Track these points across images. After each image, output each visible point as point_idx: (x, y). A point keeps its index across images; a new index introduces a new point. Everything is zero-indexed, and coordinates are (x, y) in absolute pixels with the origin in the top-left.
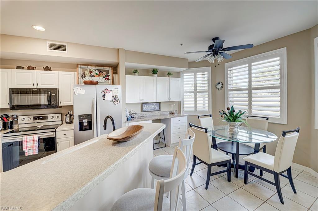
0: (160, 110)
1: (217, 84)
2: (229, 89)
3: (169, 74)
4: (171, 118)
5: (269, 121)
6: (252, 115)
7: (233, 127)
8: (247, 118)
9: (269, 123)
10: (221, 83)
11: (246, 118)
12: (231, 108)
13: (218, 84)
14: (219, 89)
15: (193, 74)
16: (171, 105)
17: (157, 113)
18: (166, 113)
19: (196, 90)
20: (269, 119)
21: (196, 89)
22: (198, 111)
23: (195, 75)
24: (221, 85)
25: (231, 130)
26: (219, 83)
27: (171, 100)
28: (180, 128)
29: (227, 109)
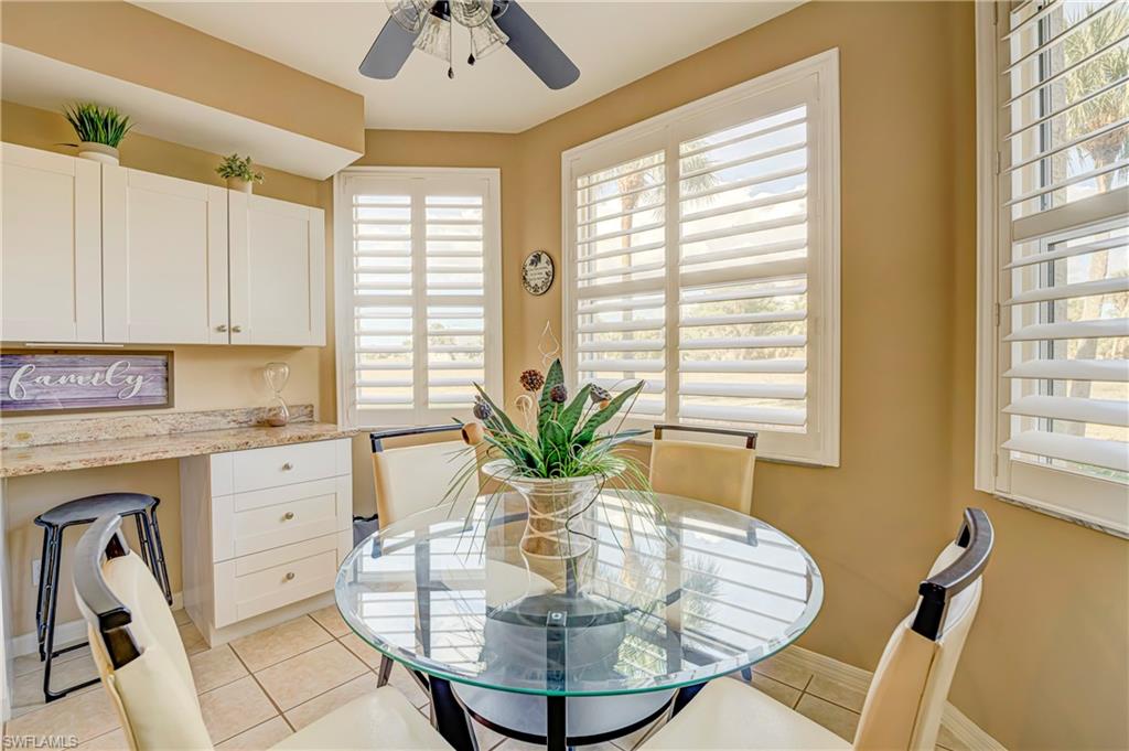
0: (169, 403)
1: (528, 262)
2: (580, 284)
3: (232, 172)
4: (212, 456)
5: (761, 450)
6: (682, 422)
7: (549, 516)
8: (658, 436)
9: (759, 460)
10: (544, 258)
11: (649, 438)
12: (545, 375)
13: (532, 263)
14: (536, 288)
15: (407, 200)
16: (262, 370)
17: (142, 421)
18: (223, 423)
19: (425, 287)
20: (758, 441)
21: (419, 286)
22: (430, 406)
23: (418, 207)
24: (544, 265)
25: (538, 534)
26: (537, 259)
27: (237, 340)
28: (289, 516)
29: (523, 378)
